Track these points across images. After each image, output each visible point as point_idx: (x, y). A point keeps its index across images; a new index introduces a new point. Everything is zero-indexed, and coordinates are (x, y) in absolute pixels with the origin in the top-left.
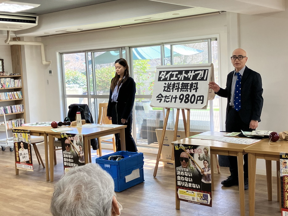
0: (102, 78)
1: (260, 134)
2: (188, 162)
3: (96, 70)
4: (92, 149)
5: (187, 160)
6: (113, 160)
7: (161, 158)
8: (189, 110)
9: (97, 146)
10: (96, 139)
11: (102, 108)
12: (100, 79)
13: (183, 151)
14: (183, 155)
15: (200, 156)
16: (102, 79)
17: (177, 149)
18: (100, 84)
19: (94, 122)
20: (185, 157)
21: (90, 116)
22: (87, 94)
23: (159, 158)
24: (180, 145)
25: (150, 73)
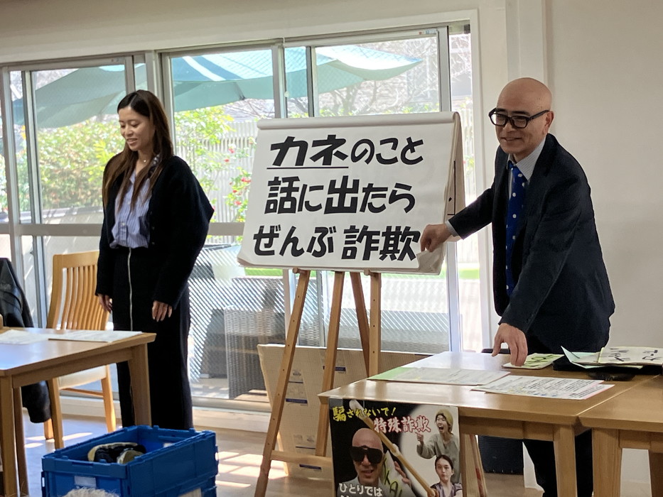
0: (61, 164)
1: (629, 359)
2: (380, 465)
3: (38, 135)
4: (26, 418)
5: (376, 456)
6: (108, 462)
7: (279, 448)
8: (376, 276)
9: (47, 408)
10: (43, 384)
11: (64, 270)
12: (52, 167)
13: (362, 424)
14: (363, 438)
15: (422, 443)
16: (59, 167)
17: (340, 417)
18: (52, 185)
19: (35, 322)
20: (370, 445)
21: (20, 300)
22: (7, 220)
23: (274, 449)
24: (351, 404)
25: (233, 146)
